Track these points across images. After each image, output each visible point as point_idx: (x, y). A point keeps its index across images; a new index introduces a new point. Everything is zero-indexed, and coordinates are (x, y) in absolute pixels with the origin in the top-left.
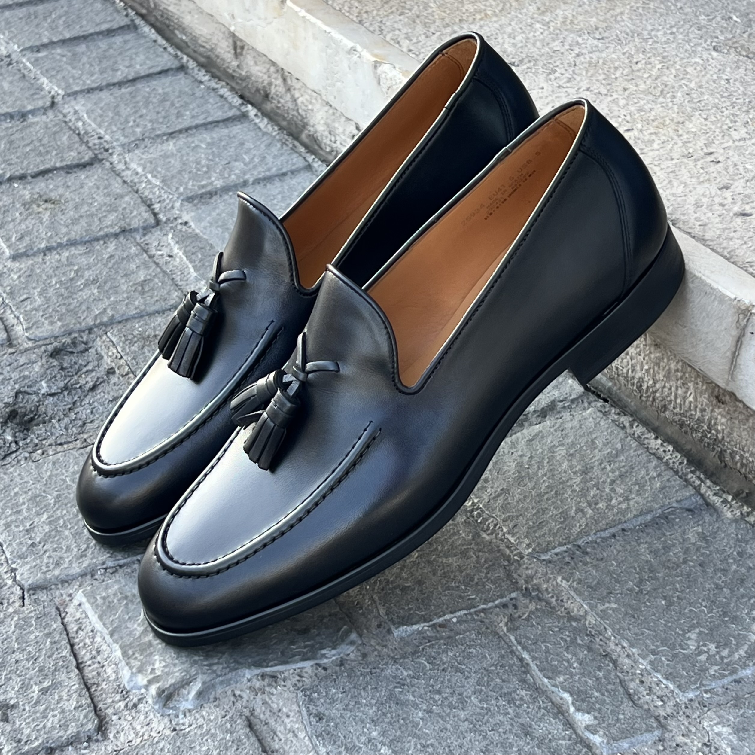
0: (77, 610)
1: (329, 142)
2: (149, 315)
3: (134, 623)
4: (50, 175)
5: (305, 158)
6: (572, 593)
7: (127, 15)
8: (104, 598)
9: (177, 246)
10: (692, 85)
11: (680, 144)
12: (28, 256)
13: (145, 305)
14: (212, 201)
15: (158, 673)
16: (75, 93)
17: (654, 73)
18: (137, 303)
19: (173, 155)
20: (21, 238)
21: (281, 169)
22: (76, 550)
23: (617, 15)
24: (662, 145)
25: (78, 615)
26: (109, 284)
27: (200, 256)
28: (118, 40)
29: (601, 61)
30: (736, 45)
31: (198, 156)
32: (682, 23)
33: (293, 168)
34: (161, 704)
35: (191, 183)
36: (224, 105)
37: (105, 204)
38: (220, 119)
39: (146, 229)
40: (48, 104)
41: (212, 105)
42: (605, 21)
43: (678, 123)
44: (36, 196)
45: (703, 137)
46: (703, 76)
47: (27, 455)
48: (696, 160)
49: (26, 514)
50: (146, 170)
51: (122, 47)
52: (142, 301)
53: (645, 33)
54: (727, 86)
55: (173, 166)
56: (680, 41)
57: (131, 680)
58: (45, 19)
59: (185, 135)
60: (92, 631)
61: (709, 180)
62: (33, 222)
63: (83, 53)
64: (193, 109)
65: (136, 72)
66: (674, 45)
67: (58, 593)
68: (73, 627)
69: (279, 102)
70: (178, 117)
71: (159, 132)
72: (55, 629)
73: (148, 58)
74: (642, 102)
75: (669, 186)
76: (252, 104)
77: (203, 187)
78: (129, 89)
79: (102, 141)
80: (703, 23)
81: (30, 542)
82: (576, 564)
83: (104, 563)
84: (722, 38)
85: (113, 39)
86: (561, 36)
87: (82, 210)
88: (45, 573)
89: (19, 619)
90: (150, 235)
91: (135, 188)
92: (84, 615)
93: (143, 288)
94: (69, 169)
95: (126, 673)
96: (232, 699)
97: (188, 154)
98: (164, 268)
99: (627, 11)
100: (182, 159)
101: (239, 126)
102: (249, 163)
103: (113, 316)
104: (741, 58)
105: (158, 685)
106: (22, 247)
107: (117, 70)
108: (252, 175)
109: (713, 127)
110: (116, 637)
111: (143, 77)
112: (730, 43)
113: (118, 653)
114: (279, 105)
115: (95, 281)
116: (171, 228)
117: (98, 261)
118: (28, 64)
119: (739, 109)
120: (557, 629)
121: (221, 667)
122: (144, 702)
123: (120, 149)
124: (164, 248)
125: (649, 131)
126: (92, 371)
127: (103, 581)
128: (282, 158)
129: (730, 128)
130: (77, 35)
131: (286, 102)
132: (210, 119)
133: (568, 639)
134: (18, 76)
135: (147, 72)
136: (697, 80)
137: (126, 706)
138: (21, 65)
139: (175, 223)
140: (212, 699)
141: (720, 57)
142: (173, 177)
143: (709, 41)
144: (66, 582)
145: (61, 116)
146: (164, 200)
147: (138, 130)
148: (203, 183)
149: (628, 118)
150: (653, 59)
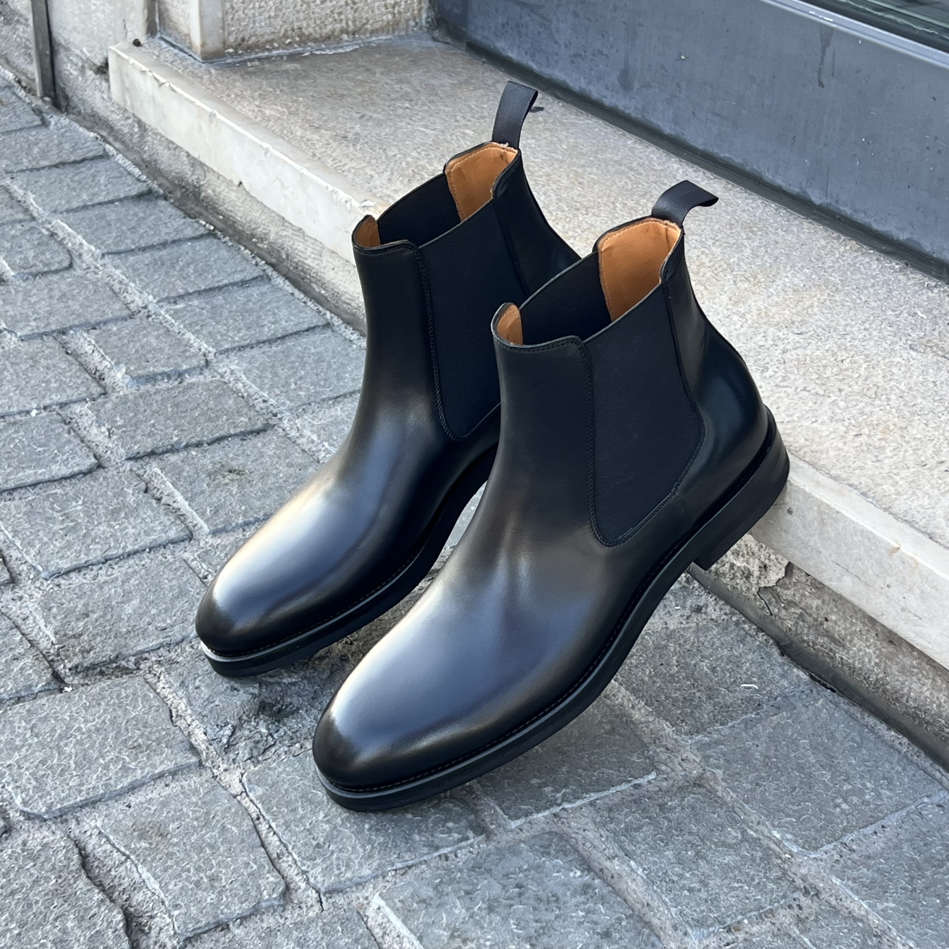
0: (378, 914)
3: (439, 929)
4: (226, 442)
6: (850, 893)
7: (257, 265)
8: (401, 901)
10: (903, 387)
11: (911, 452)
12: (227, 532)
16: (227, 350)
17: (862, 373)
20: (216, 512)
22: (361, 850)
23: (807, 308)
24: (894, 452)
25: (380, 920)
28: (255, 291)
29: (808, 359)
30: (931, 344)
32: (872, 318)
37: (291, 475)
40: (203, 362)
42: (798, 314)
43: (902, 428)
44: (218, 466)
45: (930, 445)
46: (911, 377)
47: (286, 749)
48: (931, 469)
49: (302, 812)
50: (322, 438)
51: (260, 300)
53: (841, 328)
54: (935, 388)
56: (877, 339)
58: (173, 266)
59: (350, 400)
60: (398, 936)
62: (224, 494)
63: (222, 306)
65: (284, 329)
66: (872, 343)
67: (354, 896)
68: (378, 932)
70: (338, 380)
71: (324, 396)
72: (362, 935)
73: (291, 314)
74: (861, 405)
75: (914, 497)
78: (280, 347)
79: (268, 404)
80: (893, 318)
81: (314, 843)
82: (845, 862)
83: (393, 864)
84: (914, 335)
85: (249, 291)
86: (762, 330)
87: (270, 482)
88: (338, 875)
89: (324, 924)
91: (315, 458)
92: (386, 920)
94: (244, 435)
99: (816, 304)
104: (940, 358)
106: (219, 522)
107: (263, 326)
109: (936, 433)
110: (425, 942)
111: (291, 334)
112: (924, 341)
118: (167, 316)
120: (846, 931)
123: (288, 414)
125: (878, 437)
127: (395, 883)
130: (211, 286)
133: (859, 940)
134: (162, 331)
135: (295, 330)
136: (905, 381)
138: (161, 318)
141: (919, 357)
143: (904, 339)
144: (360, 884)
145: (218, 377)
149: (853, 421)
150: (856, 358)
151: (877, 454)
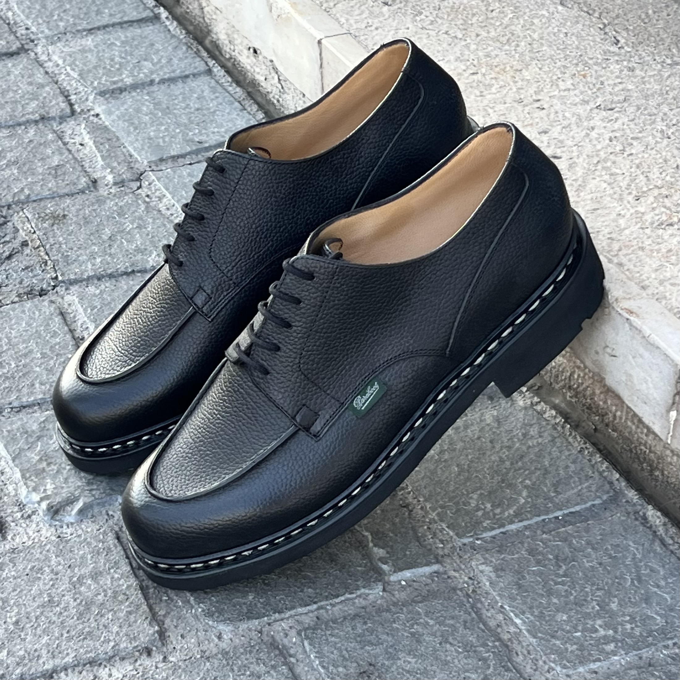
1: (228, 50)
2: (60, 197)
3: (32, 453)
5: (206, 63)
8: (8, 431)
9: (88, 136)
10: (536, 36)
11: (514, 89)
13: (57, 187)
14: (122, 96)
15: (49, 493)
17: (505, 22)
18: (50, 185)
19: (90, 50)
21: (184, 72)
24: (499, 90)
26: (27, 166)
27: (107, 147)
29: (462, 7)
31: (112, 53)
33: (195, 71)
34: (50, 517)
35: (104, 79)
36: (138, 6)
37: (28, 92)
38: (135, 19)
39: (62, 119)
41: (129, 5)
43: (517, 70)
45: (535, 85)
46: (546, 28)
48: (525, 106)
50: (66, 63)
52: (54, 184)
54: (564, 39)
55: (89, 61)
57: (27, 497)
59: (101, 32)
61: (532, 124)
64: (111, 8)
69: (188, 8)
71: (79, 28)
74: (490, 48)
76: (165, 7)
77: (115, 83)
79: (29, 32)
83: (10, 404)
87: (8, 97)
90: (65, 124)
91: (55, 79)
93: (56, 173)
95: (23, 491)
96: (106, 517)
97: (104, 50)
98: (76, 155)
100: (97, 56)
101: (151, 28)
102: (157, 63)
103: (29, 195)
104: (582, 13)
105: (48, 502)
108: (158, 75)
109: (545, 76)
110: (17, 462)
113: (18, 475)
114: (188, 11)
115: (16, 162)
116: (84, 119)
117: (19, 144)
119: (570, 62)
121: (98, 492)
122: (37, 513)
123: (44, 41)
124: (76, 137)
125: (491, 76)
126: (8, 242)
127: (10, 417)
128: (186, 61)
129: (559, 78)
131: (194, 9)
132: (126, 19)
136: (540, 31)
137: (22, 516)
139: (88, 115)
140: (90, 516)
141: (564, 11)
142: (89, 71)
146: (80, 92)
147: (62, 24)
148: (115, 79)
149: (475, 62)
150: (506, 9)
151: (483, 90)
